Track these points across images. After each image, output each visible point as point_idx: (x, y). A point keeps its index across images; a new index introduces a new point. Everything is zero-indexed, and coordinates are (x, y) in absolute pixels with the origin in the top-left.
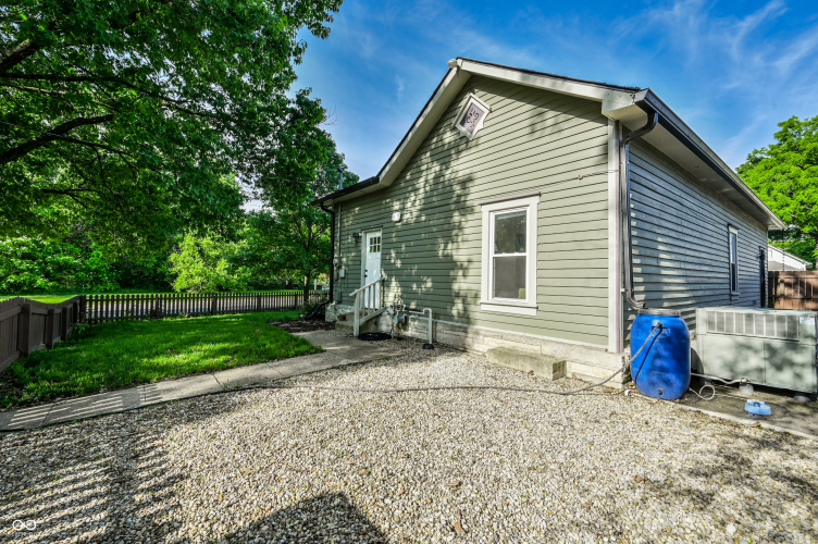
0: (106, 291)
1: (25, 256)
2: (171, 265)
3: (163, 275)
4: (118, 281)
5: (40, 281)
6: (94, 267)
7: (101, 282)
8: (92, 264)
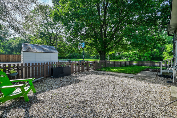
0: (148, 60)
1: (135, 54)
2: (163, 55)
3: (161, 57)
4: (151, 59)
5: (137, 58)
6: (146, 56)
7: (147, 59)
8: (145, 55)
